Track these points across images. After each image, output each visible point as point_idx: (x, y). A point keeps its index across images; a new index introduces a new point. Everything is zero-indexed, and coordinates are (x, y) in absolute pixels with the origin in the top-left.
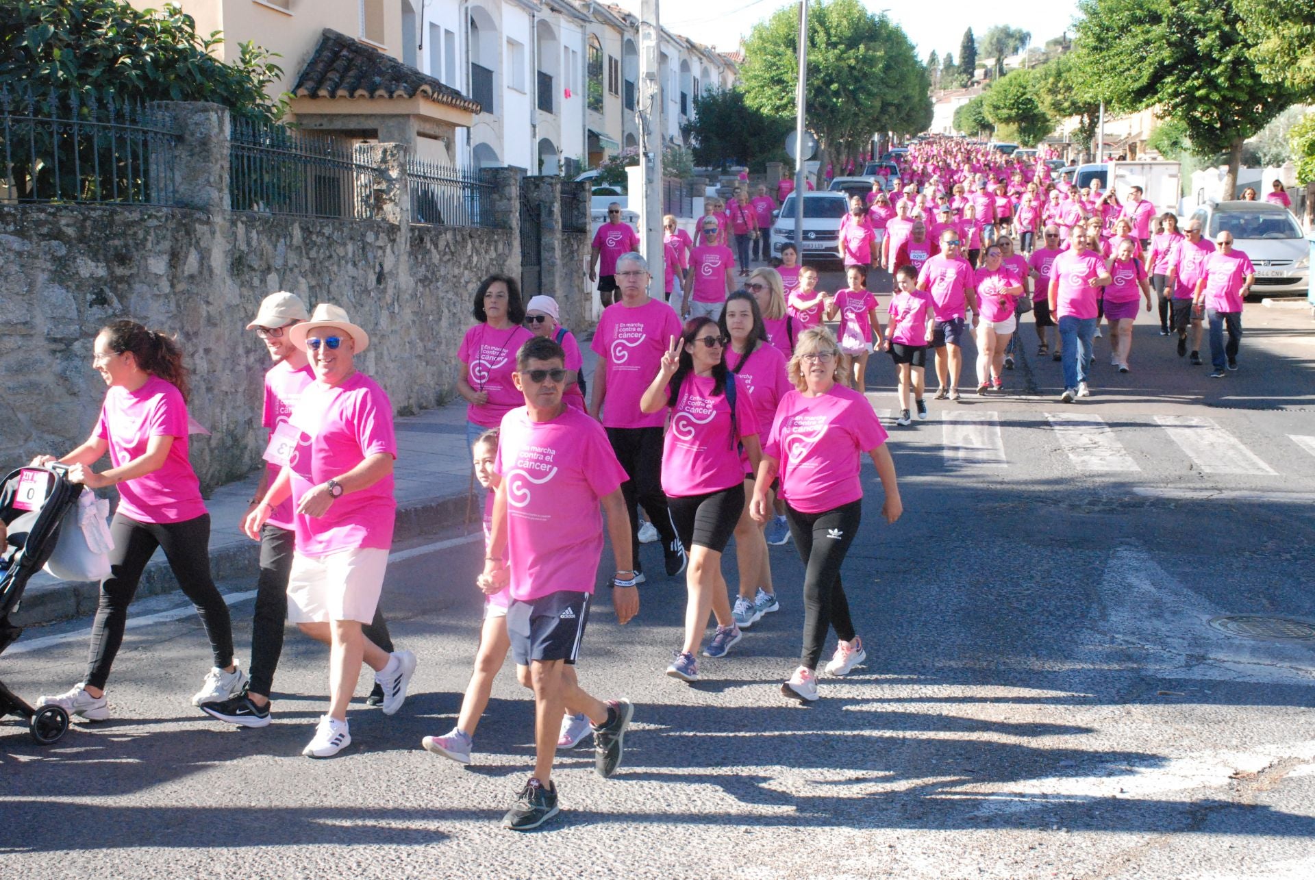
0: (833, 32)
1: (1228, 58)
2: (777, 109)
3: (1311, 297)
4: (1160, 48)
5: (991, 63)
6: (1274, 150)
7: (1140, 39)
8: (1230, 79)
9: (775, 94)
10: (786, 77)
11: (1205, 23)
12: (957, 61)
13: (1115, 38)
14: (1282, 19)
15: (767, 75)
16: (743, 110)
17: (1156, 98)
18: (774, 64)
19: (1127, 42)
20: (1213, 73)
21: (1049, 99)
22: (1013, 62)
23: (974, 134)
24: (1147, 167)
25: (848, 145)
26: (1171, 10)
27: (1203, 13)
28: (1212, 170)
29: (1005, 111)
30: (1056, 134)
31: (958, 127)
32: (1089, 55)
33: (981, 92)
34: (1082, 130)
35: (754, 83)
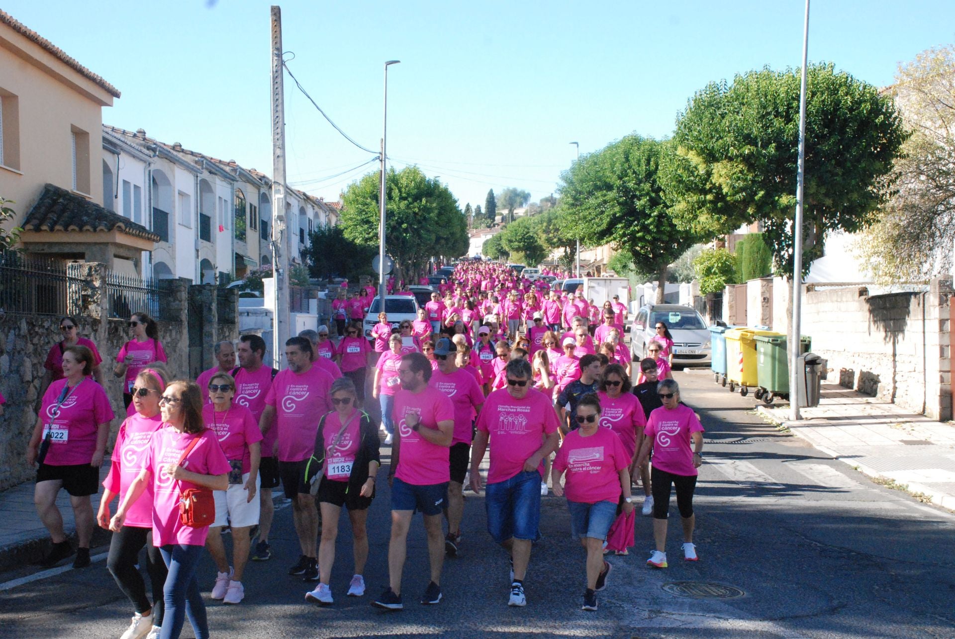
0: (403, 190)
1: (655, 213)
2: (366, 240)
3: (713, 367)
4: (613, 206)
5: (505, 212)
6: (685, 273)
7: (601, 200)
8: (657, 227)
9: (365, 230)
10: (372, 219)
11: (640, 191)
12: (483, 211)
13: (585, 199)
14: (687, 191)
15: (359, 218)
16: (343, 240)
17: (612, 238)
18: (364, 211)
19: (592, 201)
20: (646, 223)
21: (544, 236)
22: (520, 212)
23: (497, 258)
24: (608, 282)
25: (414, 264)
26: (619, 182)
27: (639, 185)
28: (648, 284)
29: (516, 243)
30: (549, 259)
31: (486, 254)
32: (569, 209)
33: (500, 231)
34: (566, 256)
35: (350, 223)
